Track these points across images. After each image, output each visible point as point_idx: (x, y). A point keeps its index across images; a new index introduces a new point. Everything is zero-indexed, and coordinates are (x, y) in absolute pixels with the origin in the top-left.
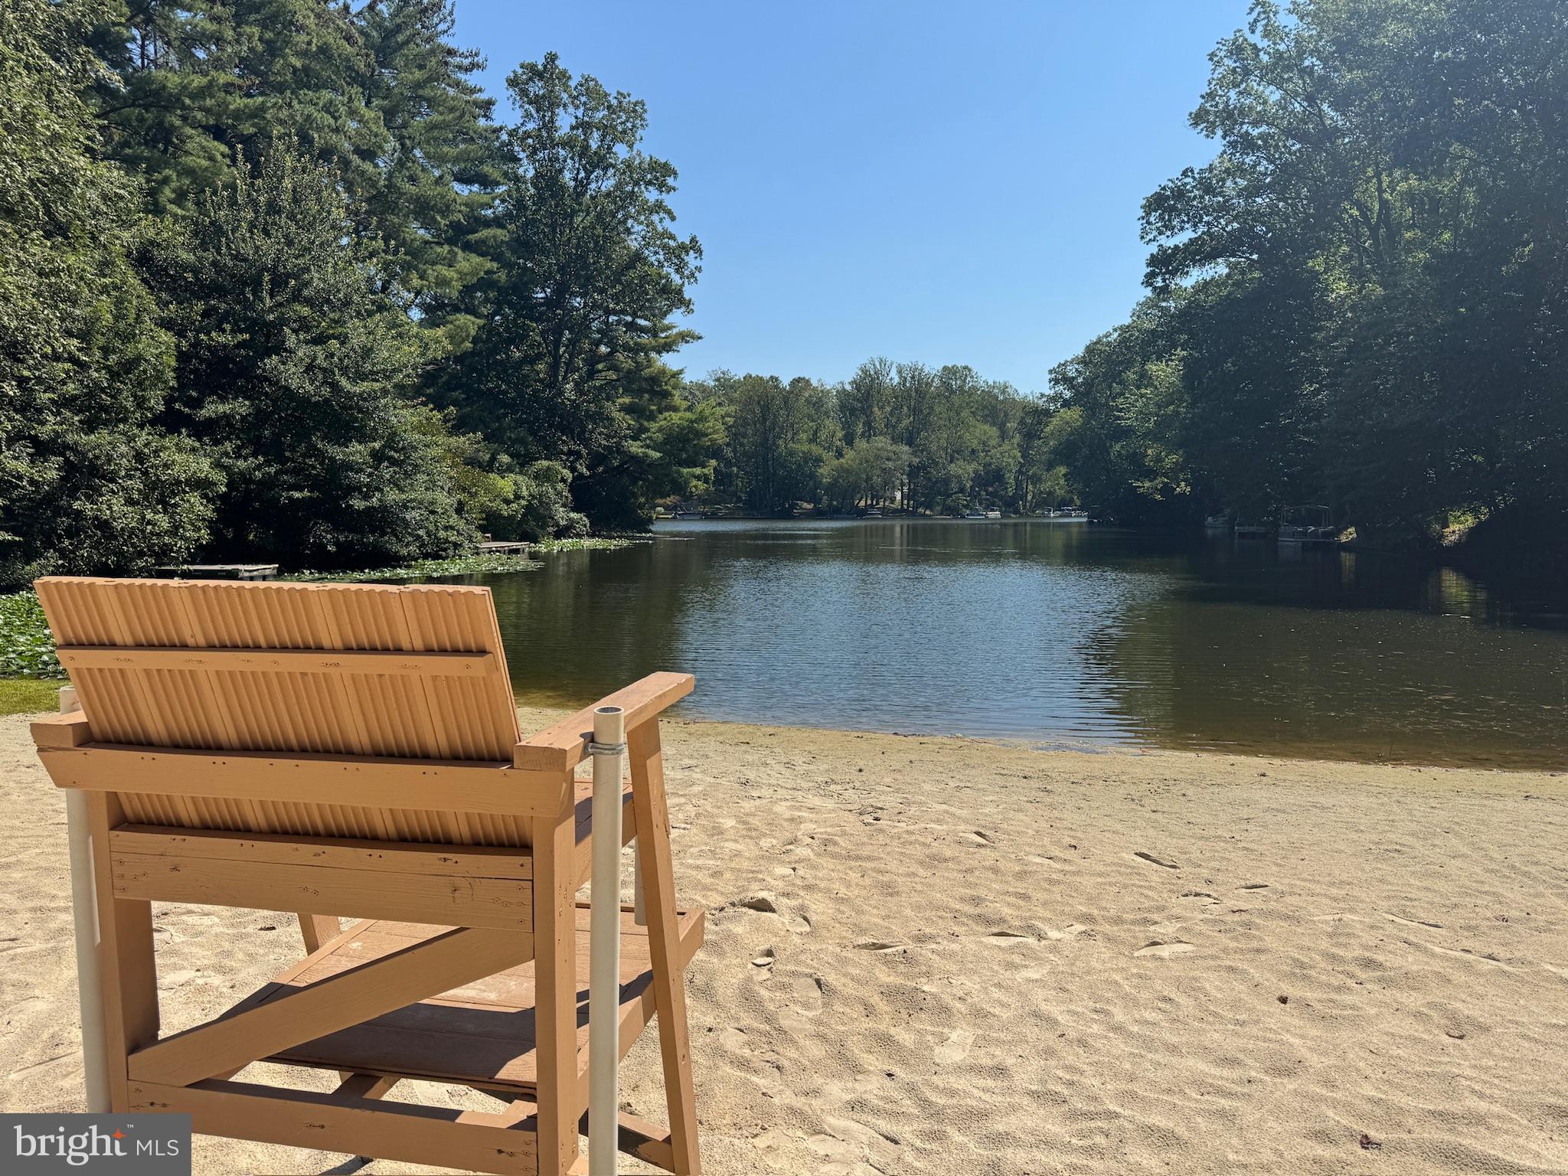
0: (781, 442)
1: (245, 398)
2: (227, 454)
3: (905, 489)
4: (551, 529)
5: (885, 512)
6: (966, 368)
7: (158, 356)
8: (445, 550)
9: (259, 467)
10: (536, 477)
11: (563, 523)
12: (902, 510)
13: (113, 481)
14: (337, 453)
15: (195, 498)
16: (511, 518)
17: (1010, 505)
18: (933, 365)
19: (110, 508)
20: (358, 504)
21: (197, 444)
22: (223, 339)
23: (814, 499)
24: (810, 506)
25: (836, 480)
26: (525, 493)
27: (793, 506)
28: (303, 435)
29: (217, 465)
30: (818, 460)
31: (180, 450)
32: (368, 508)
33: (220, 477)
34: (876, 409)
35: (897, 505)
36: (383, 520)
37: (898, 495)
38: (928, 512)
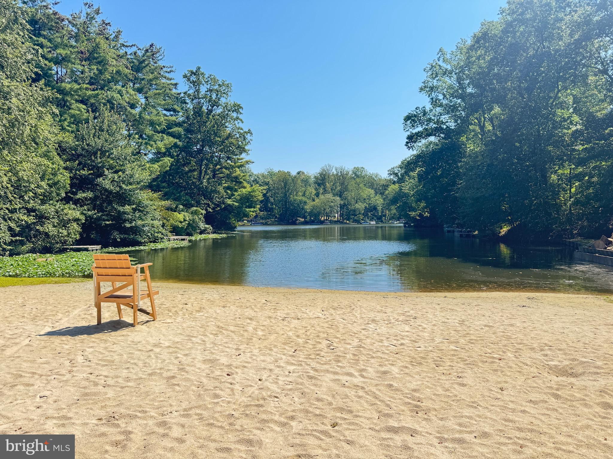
0: (292, 196)
1: (91, 191)
2: (85, 210)
3: (339, 213)
4: (198, 231)
5: (331, 222)
6: (362, 168)
7: (64, 181)
8: (158, 240)
9: (95, 214)
10: (192, 213)
11: (203, 229)
12: (338, 221)
13: (49, 220)
14: (121, 209)
15: (75, 225)
16: (182, 228)
17: (379, 219)
18: (349, 167)
19: (48, 228)
20: (128, 225)
21: (75, 207)
22: (84, 172)
23: (305, 217)
24: (303, 220)
25: (312, 210)
26: (188, 219)
27: (296, 220)
28: (110, 203)
29: (82, 213)
30: (305, 203)
31: (70, 209)
32: (131, 227)
33: (83, 218)
34: (327, 184)
35: (336, 219)
36: (136, 230)
37: (336, 215)
38: (348, 222)
